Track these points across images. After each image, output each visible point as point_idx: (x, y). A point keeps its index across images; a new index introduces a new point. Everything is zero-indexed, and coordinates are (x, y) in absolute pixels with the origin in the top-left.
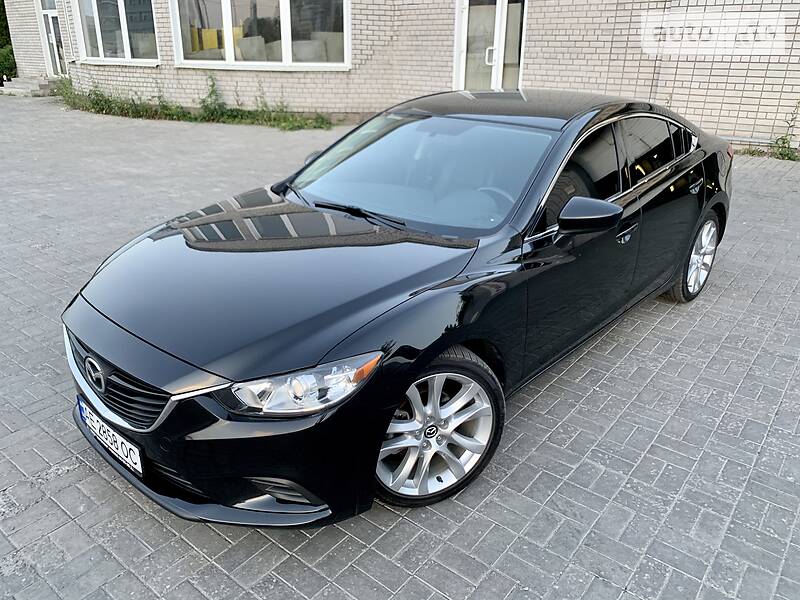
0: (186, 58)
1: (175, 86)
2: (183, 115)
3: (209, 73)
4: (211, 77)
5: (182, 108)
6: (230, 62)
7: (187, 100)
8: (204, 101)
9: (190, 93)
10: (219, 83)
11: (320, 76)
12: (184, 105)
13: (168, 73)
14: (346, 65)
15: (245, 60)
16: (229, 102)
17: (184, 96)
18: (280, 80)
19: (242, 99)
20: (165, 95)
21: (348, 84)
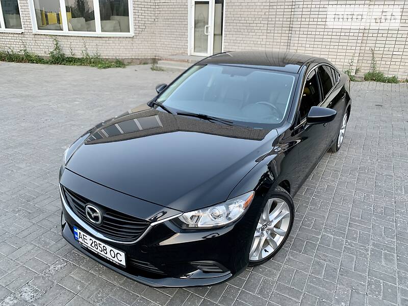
0: (39, 29)
1: (33, 44)
2: (40, 60)
3: (54, 37)
4: (55, 39)
5: (38, 56)
6: (66, 31)
7: (41, 52)
8: (52, 53)
9: (44, 48)
10: (60, 43)
11: (117, 39)
12: (40, 55)
13: (29, 37)
14: (132, 33)
15: (74, 30)
16: (66, 53)
17: (39, 50)
18: (95, 42)
19: (74, 52)
20: (28, 49)
21: (132, 44)
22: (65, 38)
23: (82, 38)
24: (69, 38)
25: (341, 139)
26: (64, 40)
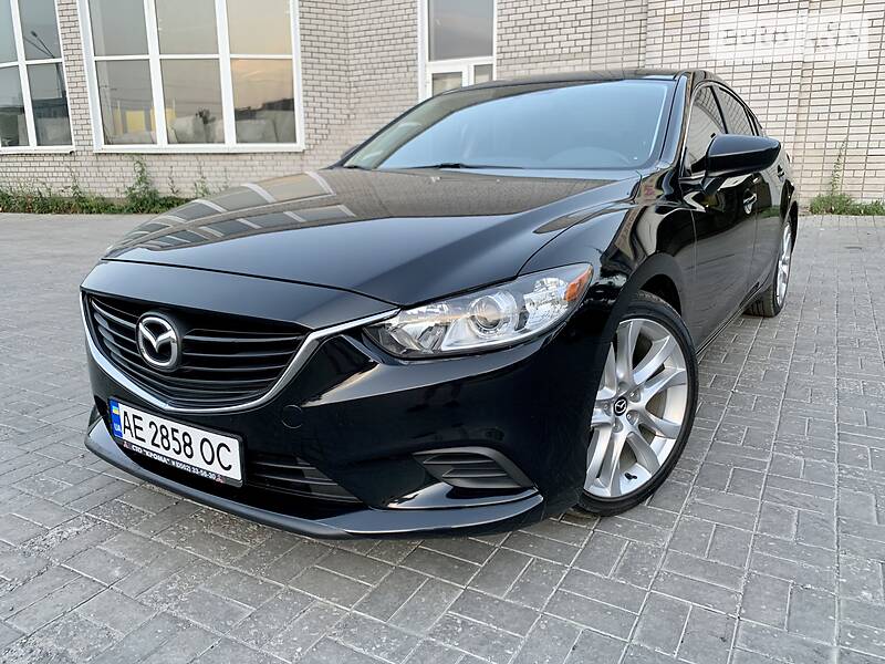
0: (107, 143)
1: (94, 175)
2: (105, 207)
3: (136, 158)
4: (138, 162)
5: (103, 199)
6: (161, 145)
7: (109, 190)
8: (131, 189)
9: (114, 182)
10: (149, 169)
11: (269, 157)
12: (106, 196)
13: (85, 161)
14: (300, 145)
15: (180, 143)
16: (161, 190)
17: (106, 185)
18: (225, 163)
19: (177, 186)
20: (81, 185)
21: (302, 166)
22: (161, 157)
23: (194, 158)
24: (168, 158)
25: (781, 288)
26: (158, 164)
